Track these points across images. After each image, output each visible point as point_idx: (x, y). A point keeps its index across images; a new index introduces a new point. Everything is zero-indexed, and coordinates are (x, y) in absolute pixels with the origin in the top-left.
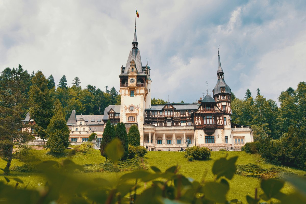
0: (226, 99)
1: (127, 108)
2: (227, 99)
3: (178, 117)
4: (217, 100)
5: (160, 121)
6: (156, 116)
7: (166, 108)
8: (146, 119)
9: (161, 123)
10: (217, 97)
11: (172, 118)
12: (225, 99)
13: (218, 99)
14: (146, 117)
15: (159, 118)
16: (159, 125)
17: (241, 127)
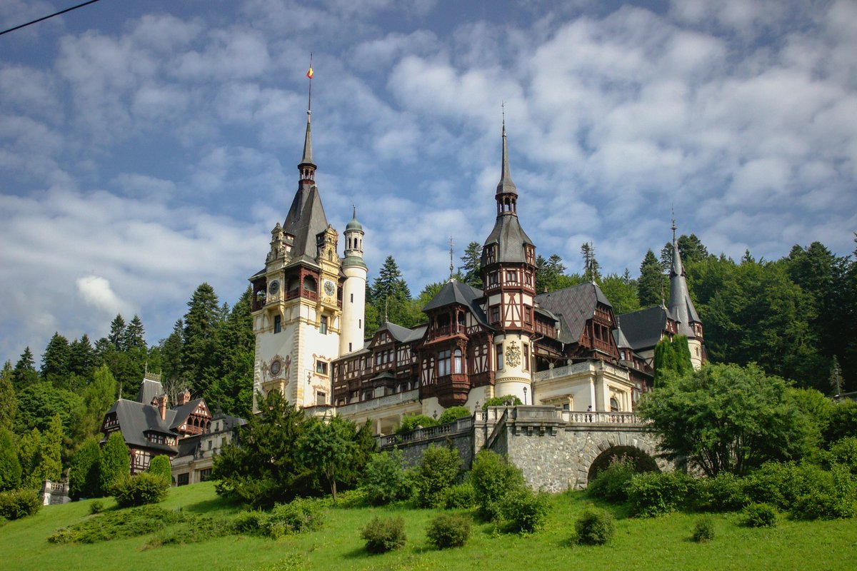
0: (519, 281)
1: (267, 369)
2: (521, 283)
3: (406, 367)
4: (490, 285)
5: (366, 388)
6: (356, 374)
7: (377, 344)
8: (336, 388)
9: (368, 393)
10: (490, 275)
11: (390, 371)
12: (516, 281)
13: (494, 281)
14: (336, 380)
15: (362, 378)
16: (363, 399)
17: (567, 364)
